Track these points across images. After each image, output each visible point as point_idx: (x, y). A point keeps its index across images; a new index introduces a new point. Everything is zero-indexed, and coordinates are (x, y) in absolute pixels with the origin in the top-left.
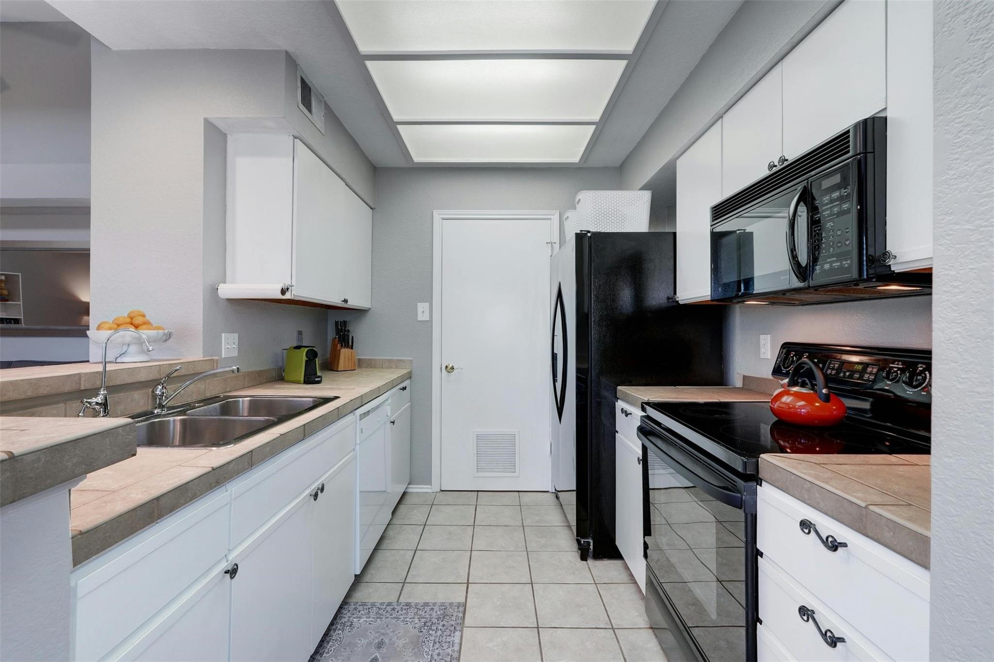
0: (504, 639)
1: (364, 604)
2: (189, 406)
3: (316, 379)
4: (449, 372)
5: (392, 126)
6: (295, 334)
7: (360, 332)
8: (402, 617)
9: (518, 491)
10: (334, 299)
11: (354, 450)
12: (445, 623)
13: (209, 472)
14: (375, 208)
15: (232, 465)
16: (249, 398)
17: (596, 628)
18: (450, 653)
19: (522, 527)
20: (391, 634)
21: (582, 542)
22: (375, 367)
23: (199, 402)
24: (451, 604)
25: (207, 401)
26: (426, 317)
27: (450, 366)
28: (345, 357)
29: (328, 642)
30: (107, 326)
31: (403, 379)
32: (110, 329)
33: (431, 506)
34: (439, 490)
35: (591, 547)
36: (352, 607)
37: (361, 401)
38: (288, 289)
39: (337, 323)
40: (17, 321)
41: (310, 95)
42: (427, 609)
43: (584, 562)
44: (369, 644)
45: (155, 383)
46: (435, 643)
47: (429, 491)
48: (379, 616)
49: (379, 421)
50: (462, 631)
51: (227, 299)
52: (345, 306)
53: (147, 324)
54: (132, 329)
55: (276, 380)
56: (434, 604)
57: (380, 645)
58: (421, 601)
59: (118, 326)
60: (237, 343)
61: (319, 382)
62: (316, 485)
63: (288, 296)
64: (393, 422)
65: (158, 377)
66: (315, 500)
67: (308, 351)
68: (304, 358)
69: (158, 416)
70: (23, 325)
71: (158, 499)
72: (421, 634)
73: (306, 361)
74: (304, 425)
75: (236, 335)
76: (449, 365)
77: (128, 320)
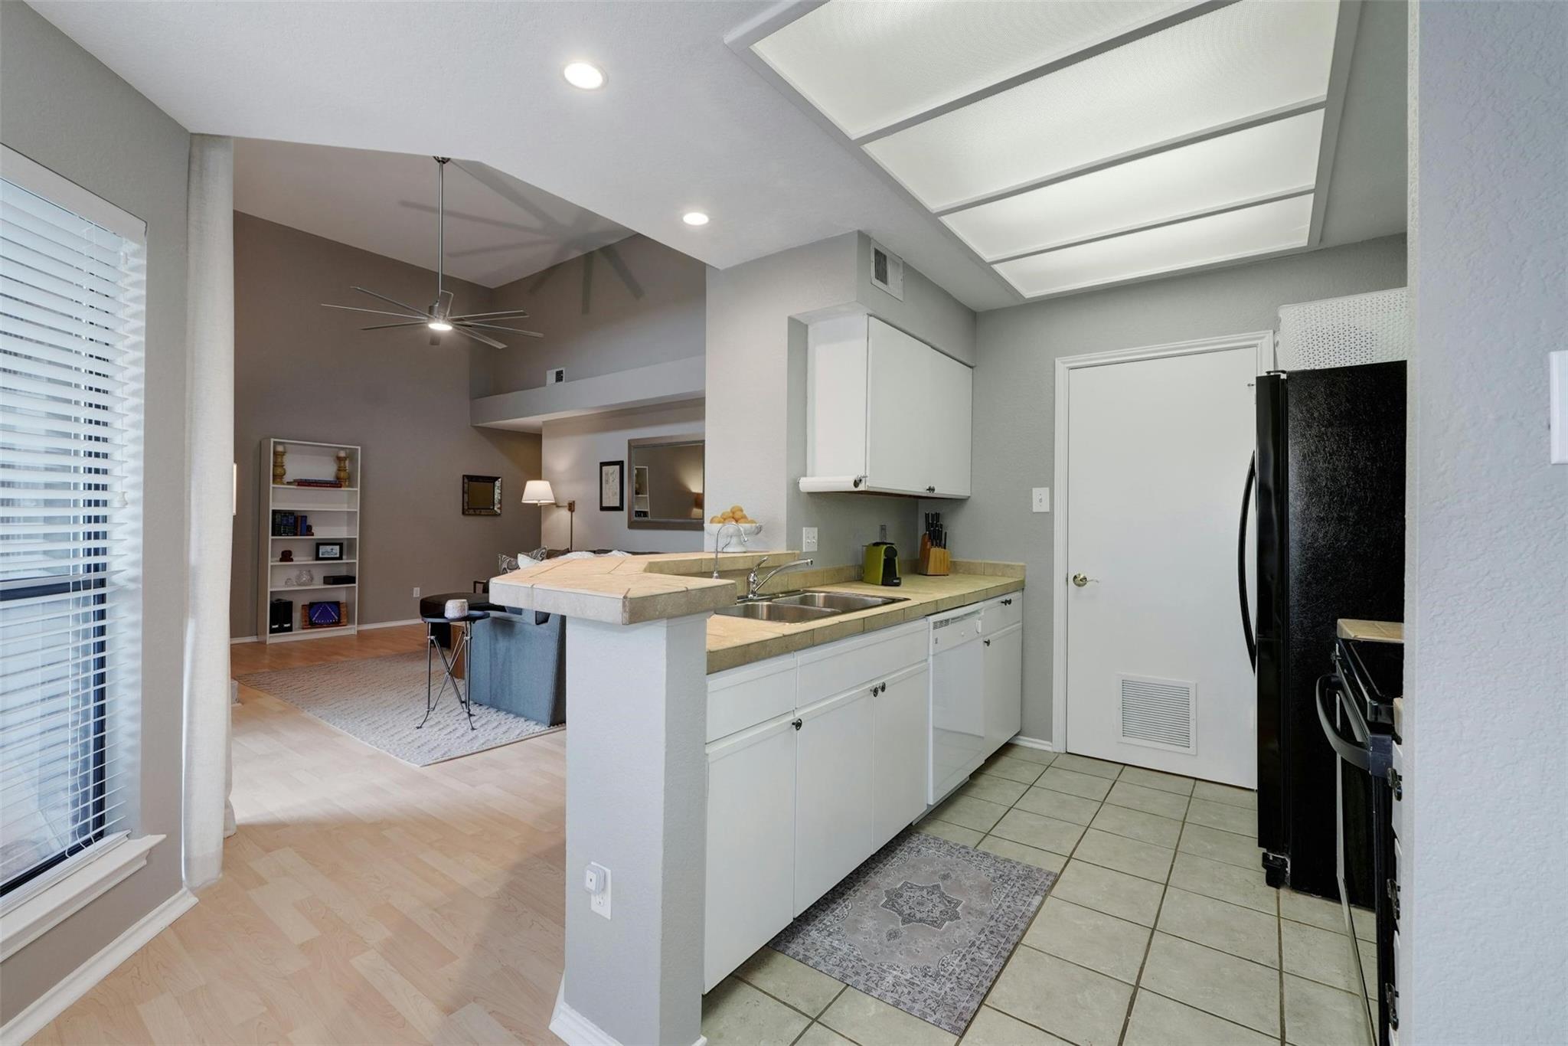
0: (1099, 922)
1: (935, 839)
2: (774, 596)
3: (895, 581)
4: (1079, 585)
5: (986, 268)
6: (878, 529)
7: (957, 528)
8: (976, 863)
9: (1196, 779)
10: (917, 488)
11: (926, 660)
12: (1026, 883)
13: (780, 637)
14: (975, 366)
15: (798, 636)
16: (823, 594)
17: (1251, 961)
18: (1023, 910)
19: (1181, 823)
20: (959, 872)
21: (1271, 858)
22: (975, 574)
23: (782, 593)
24: (1039, 870)
25: (788, 593)
26: (1045, 508)
27: (1082, 577)
28: (936, 558)
29: (893, 858)
30: (716, 520)
31: (1007, 589)
32: (719, 522)
33: (1046, 767)
34: (1063, 751)
35: (1288, 870)
36: (922, 837)
37: (937, 608)
38: (861, 480)
39: (927, 516)
40: (645, 514)
41: (885, 264)
42: (1008, 865)
43: (1273, 889)
44: (934, 873)
45: (747, 572)
46: (1007, 896)
47: (1049, 749)
48: (950, 853)
49: (963, 636)
50: (1045, 898)
51: (809, 493)
52: (931, 495)
53: (744, 517)
54: (734, 523)
55: (856, 581)
56: (1018, 863)
57: (945, 877)
58: (1003, 856)
59: (724, 519)
60: (816, 538)
61: (898, 585)
62: (877, 683)
63: (861, 488)
64: (988, 643)
65: (751, 567)
66: (875, 696)
67: (886, 549)
68: (883, 557)
69: (751, 600)
70: (649, 518)
71: (748, 645)
72: (993, 883)
73: (885, 560)
74: (864, 618)
75: (816, 529)
76: (1079, 575)
77: (731, 515)
